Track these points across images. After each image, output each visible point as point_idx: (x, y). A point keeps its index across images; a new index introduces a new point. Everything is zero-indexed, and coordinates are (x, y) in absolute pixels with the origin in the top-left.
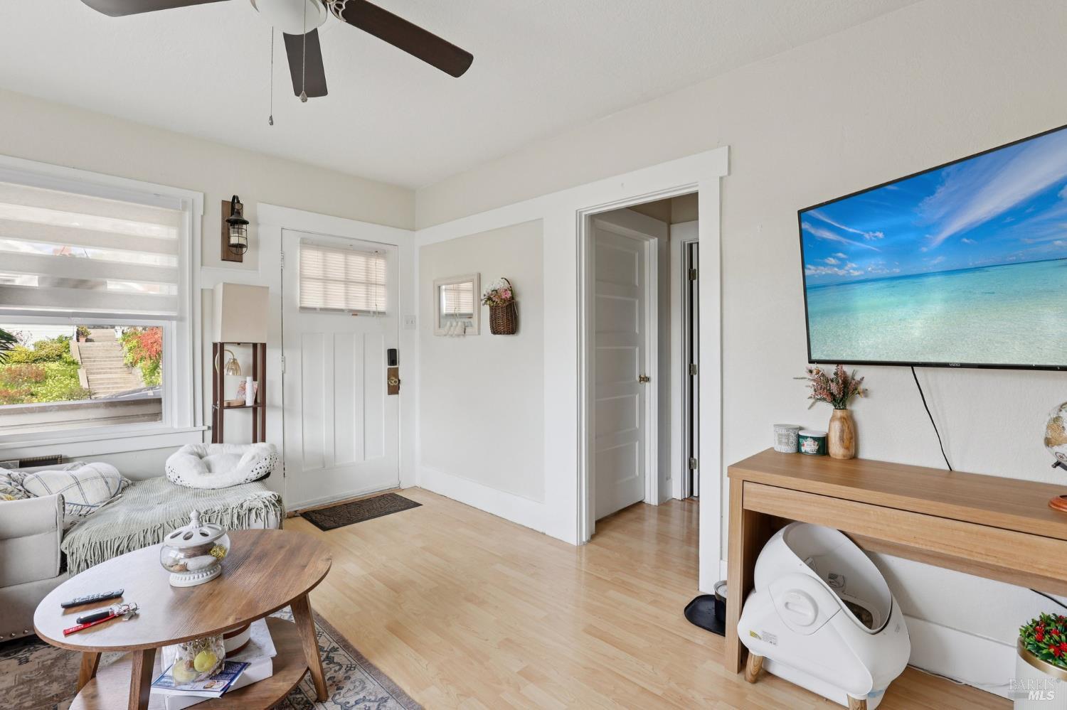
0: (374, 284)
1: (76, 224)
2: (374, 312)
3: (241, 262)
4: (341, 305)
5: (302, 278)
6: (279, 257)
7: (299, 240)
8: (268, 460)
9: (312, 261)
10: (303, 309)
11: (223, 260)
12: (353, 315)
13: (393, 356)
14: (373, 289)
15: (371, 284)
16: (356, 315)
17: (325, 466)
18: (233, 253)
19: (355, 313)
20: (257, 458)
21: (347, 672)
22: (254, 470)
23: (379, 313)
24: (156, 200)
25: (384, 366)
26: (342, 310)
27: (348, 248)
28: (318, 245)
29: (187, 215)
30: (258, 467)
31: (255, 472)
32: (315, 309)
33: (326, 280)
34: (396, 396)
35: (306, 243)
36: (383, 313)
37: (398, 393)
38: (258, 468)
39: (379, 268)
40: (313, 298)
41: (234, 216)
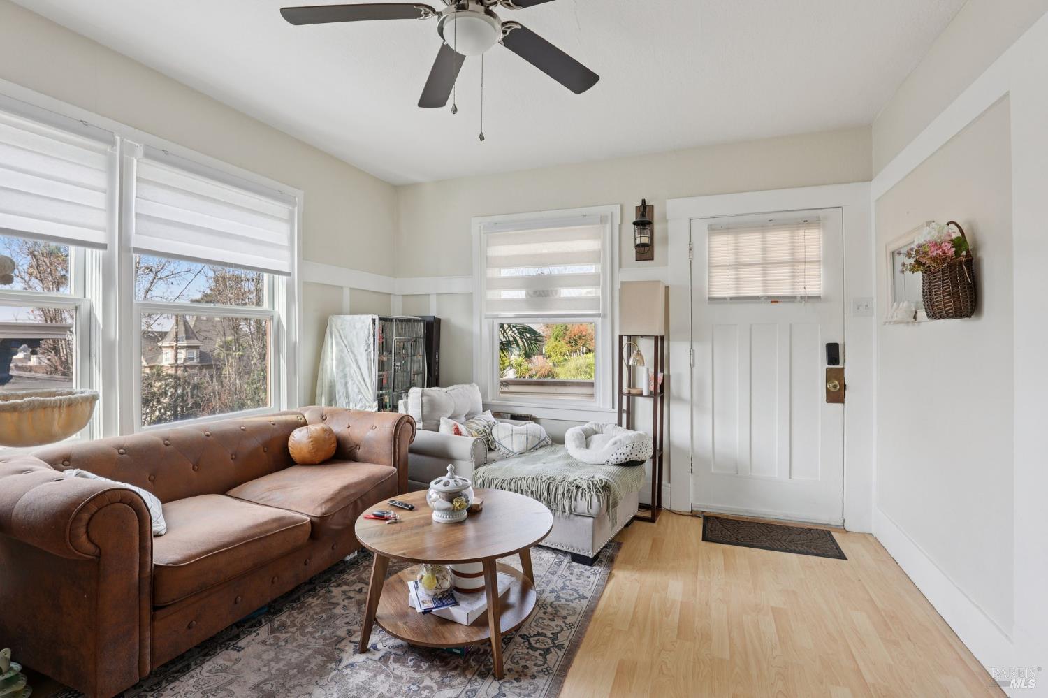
0: (802, 262)
1: (545, 251)
2: (802, 297)
3: (652, 259)
4: (758, 292)
5: (711, 266)
6: (687, 249)
7: (707, 227)
8: (629, 448)
9: (722, 247)
10: (711, 299)
11: (637, 260)
12: (772, 302)
13: (833, 353)
14: (801, 267)
15: (799, 262)
16: (777, 302)
17: (736, 474)
18: (645, 252)
19: (775, 300)
20: (618, 443)
21: (539, 672)
22: (614, 455)
23: (809, 297)
24: (583, 220)
25: (822, 365)
26: (758, 298)
27: (765, 224)
28: (728, 229)
29: (608, 226)
30: (618, 452)
31: (615, 456)
32: (724, 299)
33: (737, 266)
34: (840, 405)
35: (713, 230)
36: (818, 297)
37: (843, 402)
38: (618, 454)
39: (811, 241)
40: (723, 286)
41: (644, 219)
